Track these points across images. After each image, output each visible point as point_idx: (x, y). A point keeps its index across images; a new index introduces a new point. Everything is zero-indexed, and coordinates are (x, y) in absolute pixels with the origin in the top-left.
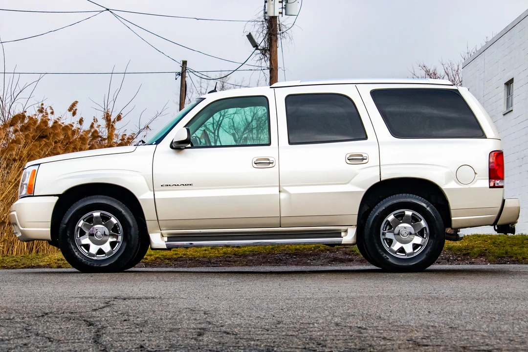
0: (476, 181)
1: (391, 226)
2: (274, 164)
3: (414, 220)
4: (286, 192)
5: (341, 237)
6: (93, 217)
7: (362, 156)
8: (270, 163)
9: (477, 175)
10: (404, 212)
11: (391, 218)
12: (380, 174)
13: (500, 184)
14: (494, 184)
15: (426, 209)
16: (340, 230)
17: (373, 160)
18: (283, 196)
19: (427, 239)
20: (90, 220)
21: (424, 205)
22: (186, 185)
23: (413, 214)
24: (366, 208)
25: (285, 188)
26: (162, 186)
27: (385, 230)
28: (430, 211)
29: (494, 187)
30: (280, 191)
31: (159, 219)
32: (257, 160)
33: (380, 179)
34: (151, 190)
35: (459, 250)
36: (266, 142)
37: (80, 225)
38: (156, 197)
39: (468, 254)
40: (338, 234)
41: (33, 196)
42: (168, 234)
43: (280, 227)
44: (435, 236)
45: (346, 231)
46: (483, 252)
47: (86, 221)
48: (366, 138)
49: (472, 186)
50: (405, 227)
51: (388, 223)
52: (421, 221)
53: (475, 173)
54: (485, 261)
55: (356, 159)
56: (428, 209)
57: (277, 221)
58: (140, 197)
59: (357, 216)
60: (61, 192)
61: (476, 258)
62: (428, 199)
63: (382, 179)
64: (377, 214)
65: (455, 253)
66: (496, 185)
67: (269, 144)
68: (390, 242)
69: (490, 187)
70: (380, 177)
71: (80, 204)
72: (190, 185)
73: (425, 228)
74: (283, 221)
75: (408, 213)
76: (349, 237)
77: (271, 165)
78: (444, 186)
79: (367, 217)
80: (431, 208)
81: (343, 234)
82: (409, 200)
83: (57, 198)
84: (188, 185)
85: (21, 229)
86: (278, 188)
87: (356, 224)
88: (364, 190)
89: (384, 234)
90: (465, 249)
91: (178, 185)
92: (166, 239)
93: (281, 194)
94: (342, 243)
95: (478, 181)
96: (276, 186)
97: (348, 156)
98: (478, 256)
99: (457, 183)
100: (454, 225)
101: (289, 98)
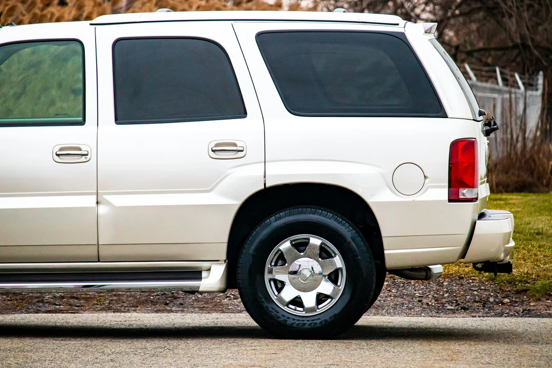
0: (427, 189)
2: (88, 157)
3: (324, 254)
4: (108, 203)
5: (201, 279)
7: (235, 145)
8: (82, 155)
9: (427, 180)
10: (309, 239)
11: (285, 246)
12: (265, 177)
13: (468, 196)
14: (458, 195)
16: (200, 268)
17: (253, 151)
18: (103, 209)
19: (342, 288)
23: (323, 243)
27: (275, 266)
29: (457, 200)
30: (97, 203)
32: (61, 149)
33: (265, 184)
36: (81, 119)
40: (196, 274)
43: (99, 261)
45: (209, 270)
48: (245, 114)
49: (419, 198)
50: (307, 264)
51: (280, 254)
53: (425, 177)
55: (222, 149)
57: (93, 251)
59: (225, 246)
61: (540, 300)
63: (267, 186)
66: (461, 197)
67: (82, 123)
68: (280, 286)
69: (449, 200)
70: (265, 181)
74: (103, 252)
75: (315, 241)
76: (213, 279)
77: (83, 159)
78: (371, 199)
81: (204, 274)
86: (95, 197)
87: (224, 258)
88: (237, 203)
89: (270, 272)
93: (100, 206)
94: (201, 289)
95: (430, 190)
96: (91, 194)
97: (212, 145)
98: (542, 297)
99: (394, 193)
100: (390, 263)
101: (119, 45)
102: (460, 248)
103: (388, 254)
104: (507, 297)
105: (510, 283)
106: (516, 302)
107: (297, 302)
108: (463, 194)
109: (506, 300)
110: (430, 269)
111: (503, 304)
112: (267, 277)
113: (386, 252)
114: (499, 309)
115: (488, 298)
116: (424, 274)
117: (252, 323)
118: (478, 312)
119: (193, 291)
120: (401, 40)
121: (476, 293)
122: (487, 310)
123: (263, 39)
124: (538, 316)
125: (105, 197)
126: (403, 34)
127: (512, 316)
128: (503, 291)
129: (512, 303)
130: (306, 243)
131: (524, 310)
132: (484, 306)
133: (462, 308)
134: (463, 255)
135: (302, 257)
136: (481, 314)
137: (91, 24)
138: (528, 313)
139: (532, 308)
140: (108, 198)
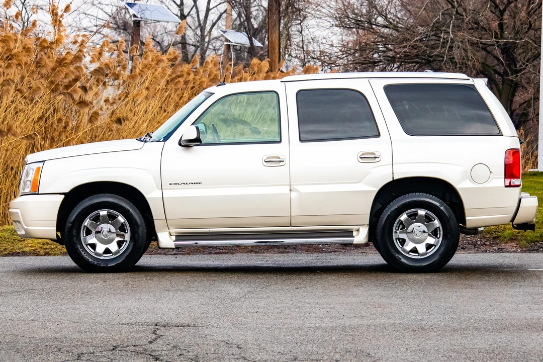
0: (492, 180)
1: (403, 226)
2: (284, 162)
3: (428, 219)
4: (297, 191)
5: (352, 236)
6: (99, 215)
7: (374, 154)
8: (281, 161)
9: (492, 174)
10: (417, 211)
11: (404, 217)
12: (393, 173)
13: (516, 184)
14: (510, 183)
15: (440, 208)
16: (352, 229)
17: (385, 158)
18: (294, 195)
19: (441, 239)
20: (97, 219)
21: (438, 204)
22: (195, 183)
23: (426, 213)
24: (379, 206)
25: (296, 187)
26: (170, 184)
27: (398, 230)
28: (444, 210)
29: (510, 186)
30: (290, 190)
31: (167, 218)
32: (267, 158)
33: (393, 178)
34: (159, 189)
35: (489, 233)
36: (279, 140)
37: (86, 224)
38: (164, 196)
39: (497, 238)
40: (349, 233)
41: (38, 194)
42: (176, 233)
43: (291, 226)
44: (449, 236)
45: (358, 230)
46: (515, 236)
47: (92, 220)
48: (379, 135)
49: (487, 185)
50: (418, 227)
51: (401, 223)
52: (435, 220)
53: (490, 172)
54: (516, 247)
55: (368, 158)
56: (442, 208)
57: (287, 220)
58: (148, 196)
59: (368, 216)
60: (67, 191)
61: (507, 242)
62: (443, 198)
63: (394, 179)
64: (389, 213)
65: (483, 236)
66: (512, 184)
67: (280, 142)
68: (403, 242)
69: (506, 186)
70: (393, 176)
71: (87, 203)
72: (199, 183)
73: (439, 227)
74: (294, 220)
75: (422, 212)
76: (361, 236)
77: (282, 164)
78: (458, 186)
79: (380, 217)
80: (445, 207)
81: (355, 233)
82: (422, 199)
83: (63, 196)
84: (197, 183)
85: (25, 227)
86: (289, 187)
87: (368, 223)
88: (376, 190)
89: (396, 233)
90: (495, 232)
91: (187, 184)
92: (174, 238)
93: (292, 193)
94: (354, 243)
95: (493, 180)
96: (286, 185)
97: (360, 154)
98: (508, 241)
99: (471, 181)
100: (469, 225)
101: (300, 94)
102: (511, 215)
103: (468, 220)
104: (487, 241)
106: (493, 244)
107: (415, 251)
109: (487, 243)
110: (477, 229)
111: (486, 245)
112: (394, 237)
113: (467, 218)
114: (483, 248)
117: (383, 261)
119: (350, 245)
120: (472, 88)
121: (469, 239)
122: (477, 249)
123: (388, 89)
124: (508, 252)
125: (295, 187)
126: (473, 85)
127: (492, 252)
129: (491, 245)
130: (416, 214)
131: (499, 249)
132: (475, 247)
133: (462, 248)
135: (415, 222)
136: (473, 251)
137: (281, 82)
138: (501, 250)
139: (503, 247)
140: (297, 187)
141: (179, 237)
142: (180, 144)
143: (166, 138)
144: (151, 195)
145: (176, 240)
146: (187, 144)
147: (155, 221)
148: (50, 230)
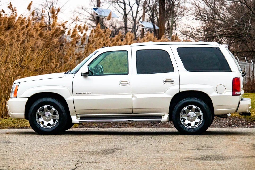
0: (226, 92)
1: (185, 113)
2: (129, 84)
3: (197, 111)
4: (135, 97)
6: (44, 108)
7: (171, 80)
9: (226, 90)
11: (186, 108)
13: (238, 94)
16: (161, 115)
17: (176, 82)
18: (134, 99)
19: (202, 120)
20: (43, 110)
22: (88, 93)
26: (77, 93)
29: (235, 95)
30: (132, 97)
31: (75, 109)
32: (122, 82)
34: (72, 96)
36: (127, 73)
37: (38, 113)
38: (74, 99)
40: (160, 117)
41: (16, 98)
42: (80, 116)
43: (133, 113)
45: (164, 115)
47: (41, 111)
48: (174, 71)
49: (224, 94)
50: (192, 114)
51: (184, 111)
52: (200, 111)
53: (225, 88)
55: (168, 81)
57: (131, 111)
58: (66, 99)
59: (168, 109)
60: (29, 96)
63: (180, 91)
67: (128, 74)
68: (184, 120)
69: (232, 95)
70: (180, 90)
72: (90, 93)
74: (134, 111)
75: (194, 107)
76: (165, 118)
77: (128, 84)
78: (210, 95)
81: (163, 117)
83: (27, 99)
84: (89, 93)
85: (11, 113)
86: (131, 95)
87: (168, 112)
88: (172, 96)
89: (182, 116)
91: (84, 93)
92: (79, 118)
94: (162, 121)
96: (130, 94)
97: (165, 80)
99: (217, 93)
100: (215, 113)
101: (138, 52)
102: (236, 109)
103: (215, 111)
104: (249, 122)
105: (250, 118)
106: (252, 124)
107: (189, 124)
108: (236, 93)
109: (249, 123)
110: (227, 115)
111: (248, 124)
112: (181, 117)
113: (214, 110)
115: (244, 123)
116: (225, 116)
117: (176, 130)
118: (241, 127)
119: (160, 122)
120: (218, 49)
121: (240, 121)
122: (243, 126)
123: (179, 50)
125: (134, 95)
126: (219, 48)
127: (250, 128)
128: (248, 121)
129: (251, 124)
130: (192, 108)
131: (254, 126)
132: (243, 125)
133: (236, 126)
134: (237, 111)
135: (191, 112)
136: (242, 127)
137: (130, 46)
140: (135, 95)
141: (81, 118)
142: (82, 75)
143: (76, 72)
144: (68, 99)
145: (80, 119)
146: (85, 75)
147: (70, 111)
148: (22, 114)
